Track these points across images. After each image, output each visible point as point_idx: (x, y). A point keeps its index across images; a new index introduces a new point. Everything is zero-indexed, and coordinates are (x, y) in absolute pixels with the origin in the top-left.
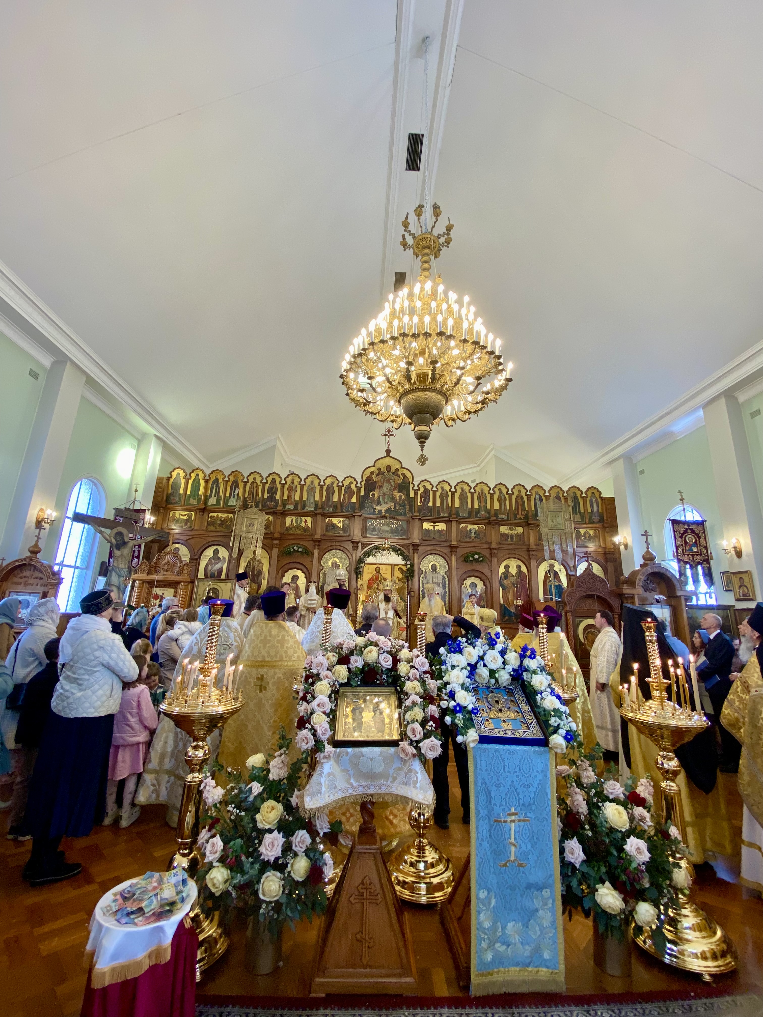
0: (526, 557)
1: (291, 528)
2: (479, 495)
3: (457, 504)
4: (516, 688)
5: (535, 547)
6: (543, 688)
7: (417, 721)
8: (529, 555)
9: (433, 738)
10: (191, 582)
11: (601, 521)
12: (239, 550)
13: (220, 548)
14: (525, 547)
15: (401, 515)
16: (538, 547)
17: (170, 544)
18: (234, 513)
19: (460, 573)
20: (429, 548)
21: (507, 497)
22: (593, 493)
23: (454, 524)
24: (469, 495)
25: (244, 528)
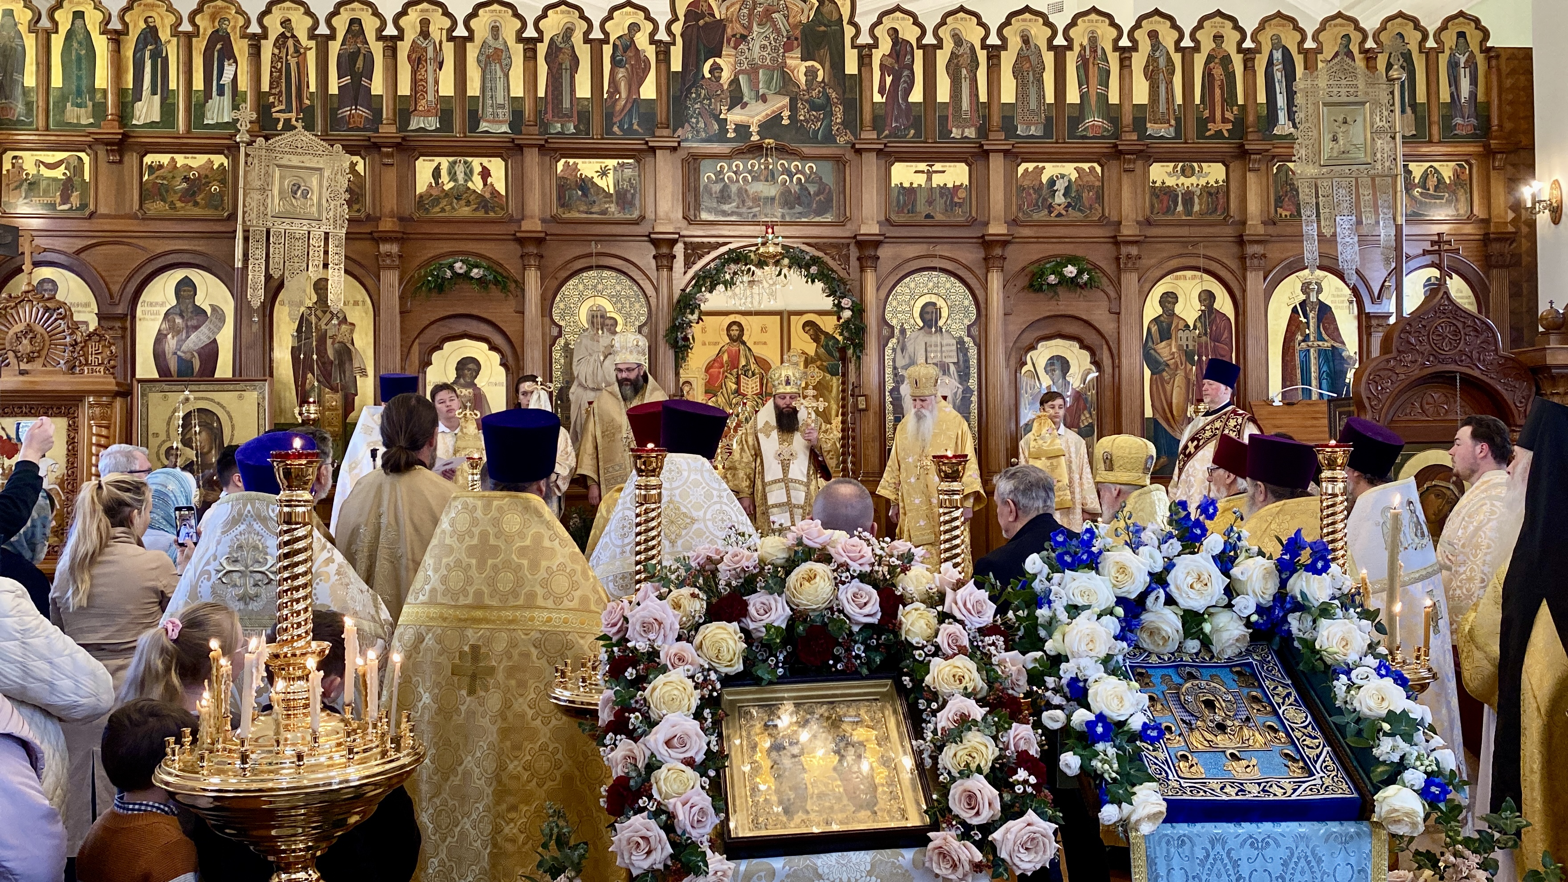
0: (1234, 265)
1: (437, 201)
2: (1081, 56)
3: (1008, 94)
4: (1263, 661)
5: (1261, 230)
6: (1352, 657)
7: (979, 770)
8: (1243, 258)
9: (1031, 815)
10: (117, 394)
11: (1483, 130)
12: (268, 277)
13: (198, 276)
14: (1229, 231)
15: (813, 139)
16: (1271, 230)
17: (26, 267)
18: (231, 150)
19: (1015, 329)
20: (911, 251)
21: (1177, 58)
22: (1461, 35)
23: (997, 163)
24: (1049, 58)
25: (275, 204)
